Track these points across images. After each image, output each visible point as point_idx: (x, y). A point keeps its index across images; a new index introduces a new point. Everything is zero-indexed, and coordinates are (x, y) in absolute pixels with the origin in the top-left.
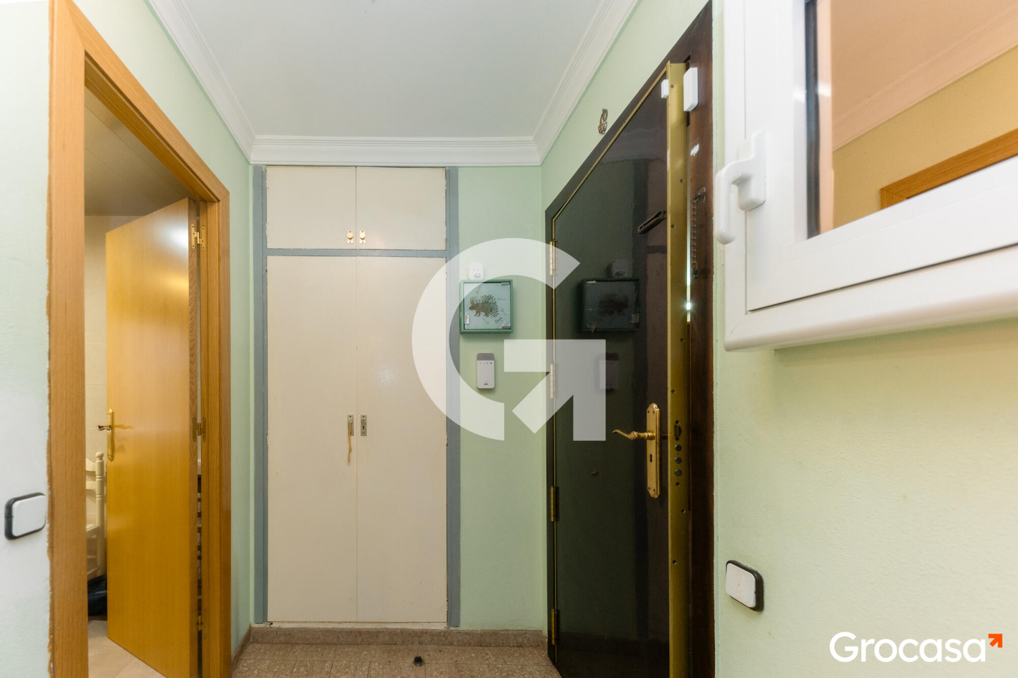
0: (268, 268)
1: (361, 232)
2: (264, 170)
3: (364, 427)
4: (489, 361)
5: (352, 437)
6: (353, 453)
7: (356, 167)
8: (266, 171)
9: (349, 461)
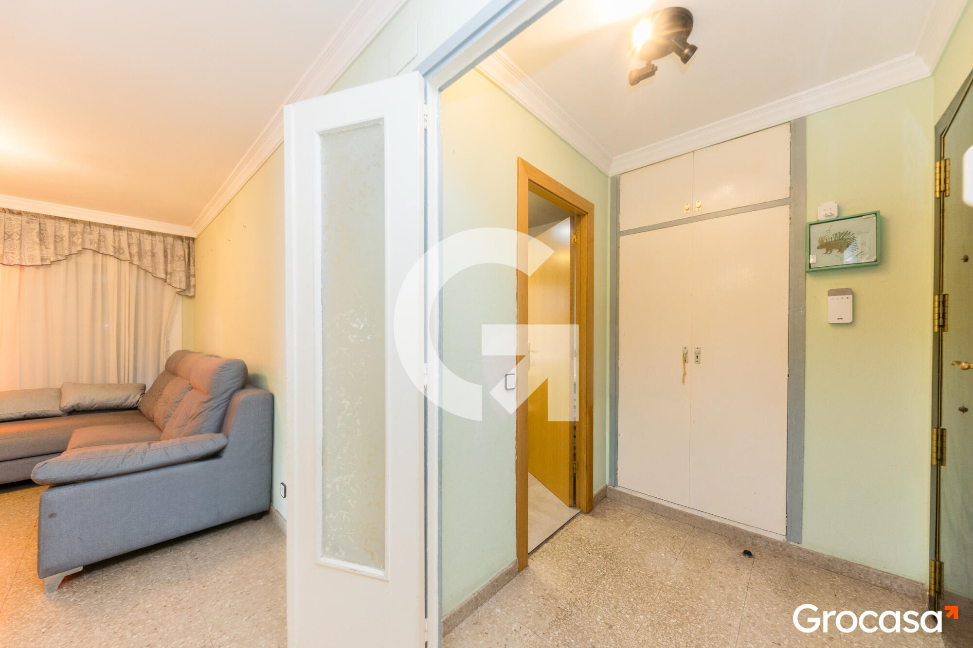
0: (621, 245)
1: (697, 202)
2: (618, 178)
3: (697, 356)
4: (845, 296)
5: (686, 364)
6: (687, 377)
7: (693, 152)
8: (620, 178)
9: (684, 382)
